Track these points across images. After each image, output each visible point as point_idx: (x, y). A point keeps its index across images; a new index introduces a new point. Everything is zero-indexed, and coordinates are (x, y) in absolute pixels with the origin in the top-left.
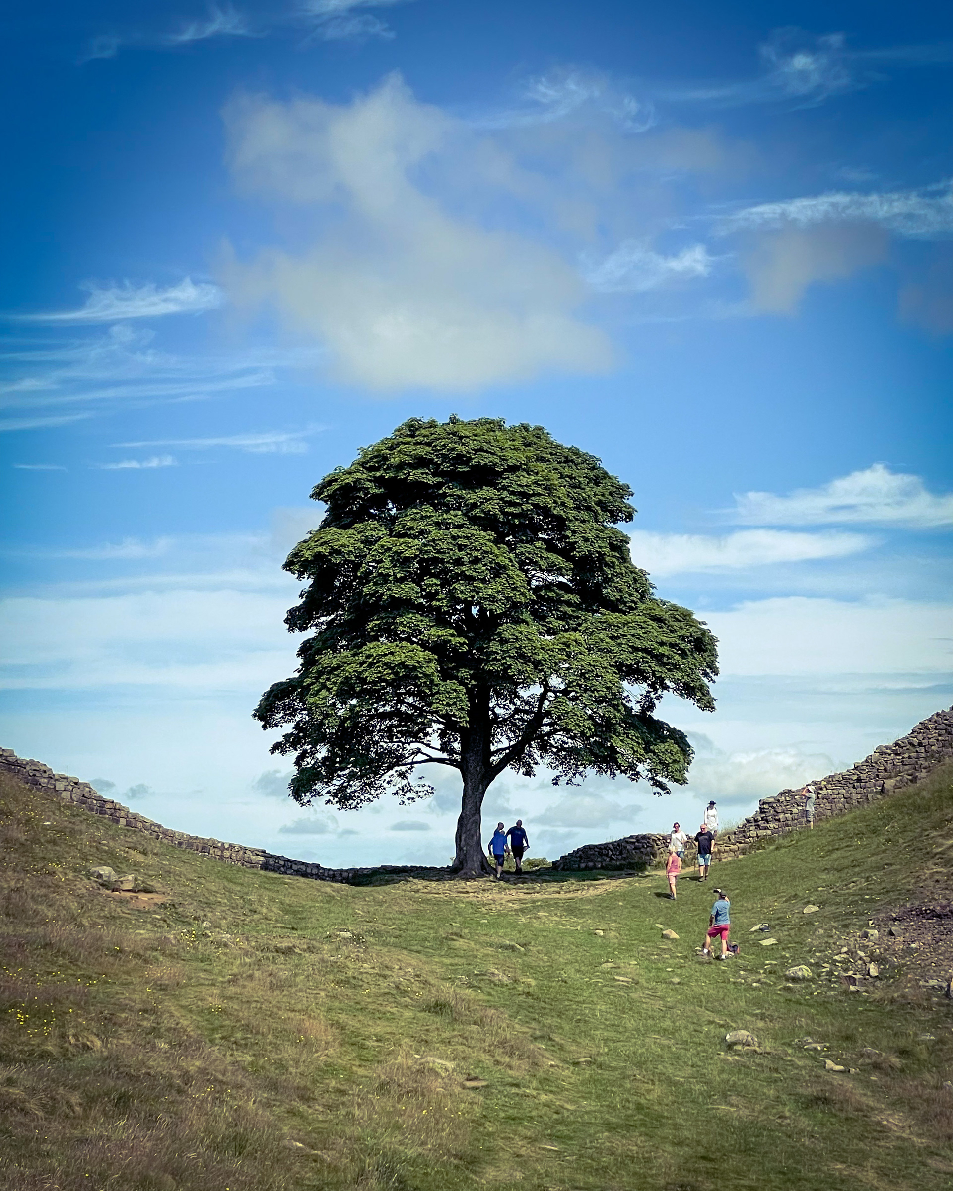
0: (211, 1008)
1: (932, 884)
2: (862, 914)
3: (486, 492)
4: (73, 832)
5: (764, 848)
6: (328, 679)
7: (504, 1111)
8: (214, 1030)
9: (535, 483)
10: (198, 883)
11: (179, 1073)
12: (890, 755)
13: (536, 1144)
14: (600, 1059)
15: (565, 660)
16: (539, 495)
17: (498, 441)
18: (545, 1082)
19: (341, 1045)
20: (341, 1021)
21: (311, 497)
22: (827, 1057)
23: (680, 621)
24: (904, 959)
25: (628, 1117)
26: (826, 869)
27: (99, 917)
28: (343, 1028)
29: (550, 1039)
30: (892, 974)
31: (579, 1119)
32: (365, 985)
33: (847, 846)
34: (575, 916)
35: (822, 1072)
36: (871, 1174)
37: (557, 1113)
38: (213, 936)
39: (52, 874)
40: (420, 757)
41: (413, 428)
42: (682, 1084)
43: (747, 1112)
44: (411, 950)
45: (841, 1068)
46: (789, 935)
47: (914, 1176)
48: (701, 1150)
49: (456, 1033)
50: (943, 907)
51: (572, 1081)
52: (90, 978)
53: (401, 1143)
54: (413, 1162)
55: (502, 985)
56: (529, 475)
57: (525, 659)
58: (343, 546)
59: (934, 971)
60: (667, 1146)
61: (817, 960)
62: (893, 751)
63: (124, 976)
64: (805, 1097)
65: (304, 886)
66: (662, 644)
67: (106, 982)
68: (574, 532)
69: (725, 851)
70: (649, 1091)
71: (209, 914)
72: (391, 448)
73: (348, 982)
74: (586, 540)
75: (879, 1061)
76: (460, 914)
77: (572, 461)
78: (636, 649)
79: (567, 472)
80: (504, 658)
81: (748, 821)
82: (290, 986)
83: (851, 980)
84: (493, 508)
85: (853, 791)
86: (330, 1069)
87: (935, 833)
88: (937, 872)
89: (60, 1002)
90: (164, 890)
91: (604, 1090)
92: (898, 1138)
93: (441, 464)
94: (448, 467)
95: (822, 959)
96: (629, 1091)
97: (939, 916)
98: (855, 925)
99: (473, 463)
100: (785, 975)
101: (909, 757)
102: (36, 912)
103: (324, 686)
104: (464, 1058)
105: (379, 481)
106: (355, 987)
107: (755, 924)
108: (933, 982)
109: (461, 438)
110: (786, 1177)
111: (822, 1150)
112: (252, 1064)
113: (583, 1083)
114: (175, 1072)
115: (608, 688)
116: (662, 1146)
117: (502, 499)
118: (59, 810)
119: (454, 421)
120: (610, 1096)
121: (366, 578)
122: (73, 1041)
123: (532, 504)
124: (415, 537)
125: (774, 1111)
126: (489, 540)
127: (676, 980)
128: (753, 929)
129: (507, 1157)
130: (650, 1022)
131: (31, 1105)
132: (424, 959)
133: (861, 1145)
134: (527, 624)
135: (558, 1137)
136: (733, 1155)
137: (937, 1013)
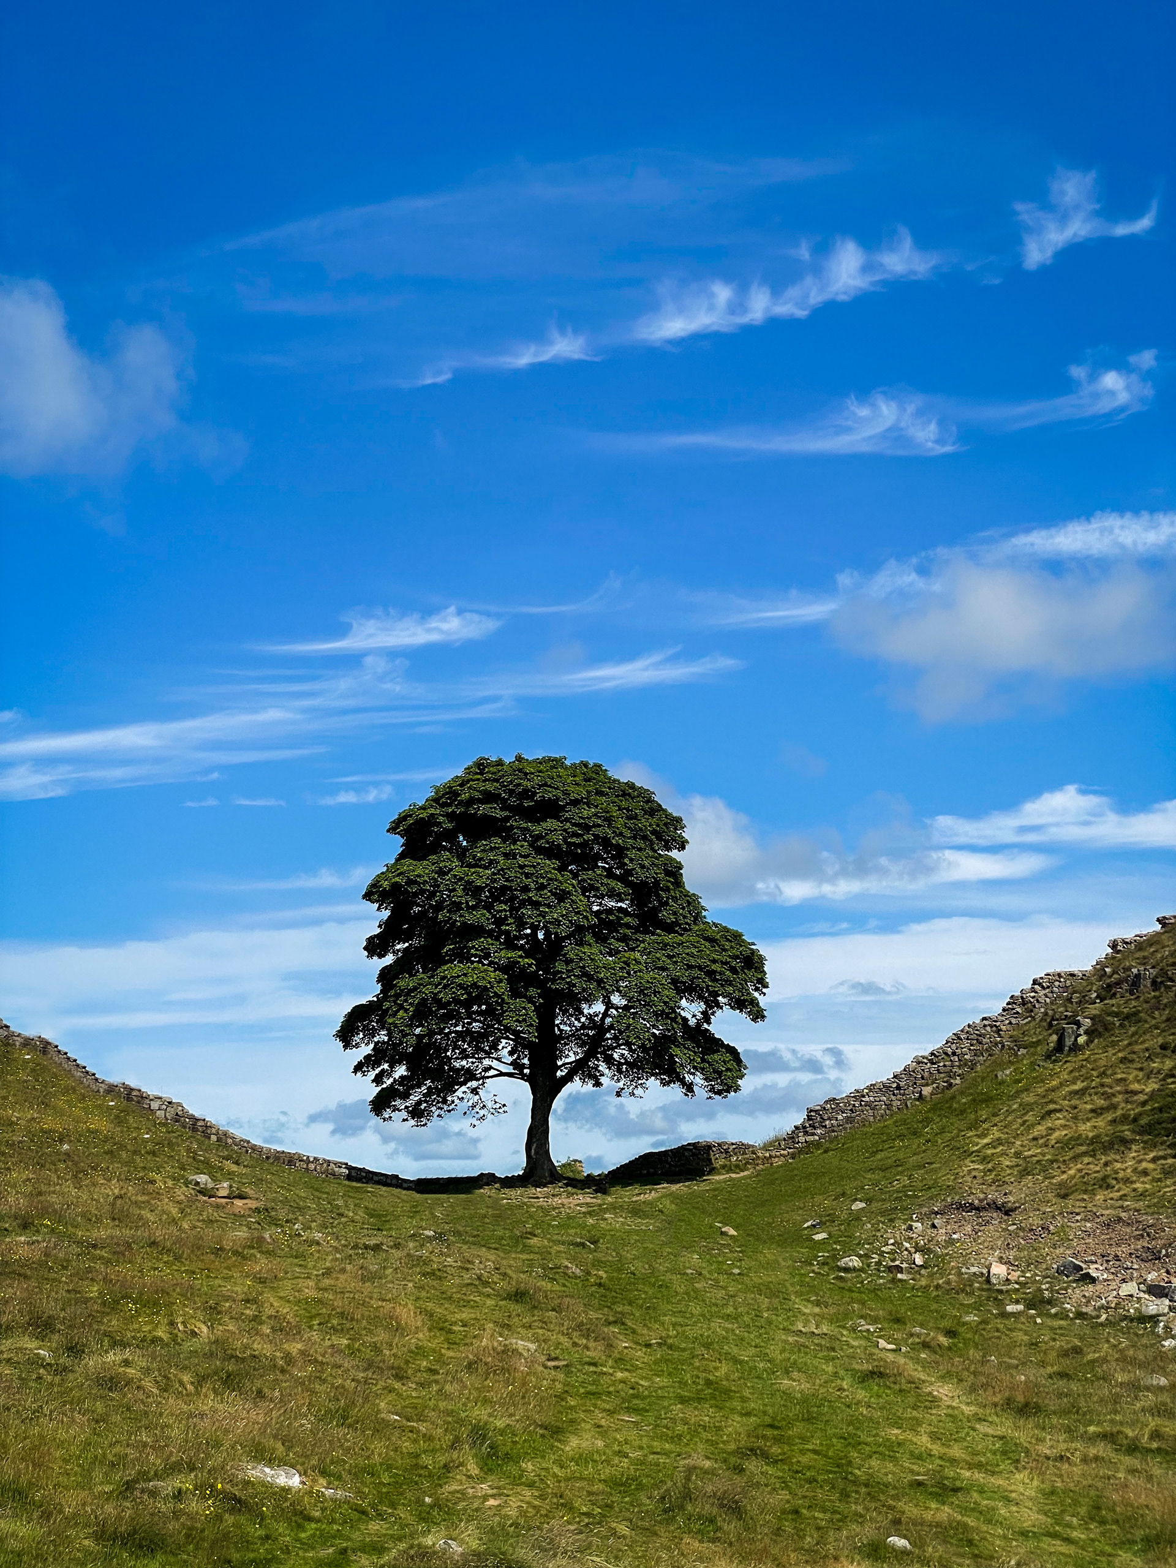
0: (307, 1298)
1: (970, 1180)
2: (906, 1209)
3: (551, 824)
4: (170, 1145)
5: (812, 1152)
6: (406, 1001)
7: (583, 1387)
8: (312, 1318)
9: (595, 815)
10: (288, 1189)
11: (282, 1355)
12: (926, 1064)
13: (616, 1416)
14: (670, 1341)
15: (625, 977)
16: (599, 826)
17: (561, 777)
18: (621, 1362)
19: (430, 1330)
20: (429, 1309)
21: (388, 831)
22: (880, 1337)
23: (731, 941)
24: (946, 1249)
25: (698, 1392)
26: (871, 1169)
27: (199, 1220)
28: (431, 1315)
29: (623, 1324)
30: (936, 1263)
31: (654, 1394)
32: (450, 1277)
33: (890, 1148)
34: (640, 1217)
35: (876, 1351)
36: (925, 1439)
37: (633, 1388)
38: (305, 1235)
39: (153, 1182)
40: (492, 1072)
41: (481, 766)
42: (747, 1362)
43: (808, 1385)
44: (490, 1248)
45: (893, 1347)
46: (840, 1230)
47: (965, 1439)
48: (768, 1420)
49: (535, 1318)
50: (981, 1201)
51: (646, 1361)
52: (194, 1273)
53: (490, 1415)
54: (502, 1432)
55: (576, 1277)
56: (590, 807)
57: (589, 978)
58: (419, 876)
59: (975, 1259)
60: (735, 1416)
61: (866, 1251)
62: (929, 1060)
63: (225, 1271)
64: (861, 1372)
65: (385, 1194)
66: (714, 961)
67: (208, 1277)
68: (631, 860)
69: (776, 1156)
70: (716, 1369)
71: (300, 1218)
72: (461, 785)
73: (434, 1274)
74: (643, 867)
75: (927, 1340)
76: (531, 1217)
77: (629, 795)
78: (690, 967)
79: (624, 804)
80: (569, 977)
81: (796, 1128)
82: (380, 1278)
83: (899, 1269)
84: (558, 838)
85: (893, 1098)
86: (420, 1351)
87: (971, 1134)
88: (974, 1169)
89: (168, 1294)
90: (257, 1196)
91: (675, 1369)
92: (948, 1407)
93: (508, 799)
94: (515, 801)
95: (872, 1251)
96: (698, 1368)
97: (977, 1209)
98: (900, 1218)
99: (538, 797)
100: (837, 1266)
101: (945, 1066)
102: (140, 1217)
103: (401, 1007)
104: (544, 1341)
105: (451, 816)
106: (440, 1278)
107: (808, 1221)
108: (973, 1270)
109: (526, 774)
110: (847, 1442)
111: (879, 1418)
112: (348, 1346)
113: (655, 1363)
114: (278, 1354)
115: (665, 1003)
116: (731, 1416)
117: (565, 830)
118: (155, 1127)
119: (519, 759)
120: (681, 1374)
121: (439, 907)
122: (181, 1327)
123: (593, 835)
124: (486, 868)
125: (833, 1385)
126: (554, 868)
127: (736, 1271)
128: (805, 1226)
129: (587, 1427)
130: (714, 1309)
131: (148, 1384)
132: (502, 1255)
133: (915, 1413)
134: (590, 945)
135: (634, 1409)
136: (798, 1424)
137: (979, 1297)
